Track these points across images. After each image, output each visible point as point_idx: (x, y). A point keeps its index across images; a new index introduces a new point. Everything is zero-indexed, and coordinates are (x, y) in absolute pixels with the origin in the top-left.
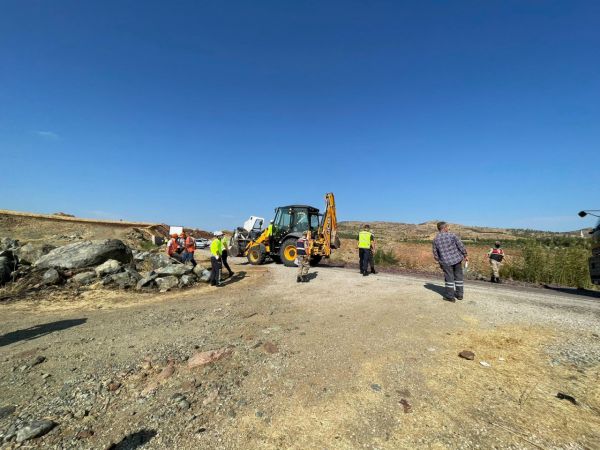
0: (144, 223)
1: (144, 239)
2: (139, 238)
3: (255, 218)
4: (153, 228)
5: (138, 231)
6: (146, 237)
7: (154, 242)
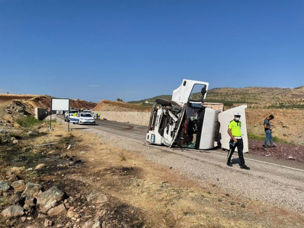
0: (27, 95)
1: (26, 113)
2: (20, 111)
3: (191, 83)
4: (37, 100)
5: (19, 104)
6: (27, 110)
7: (36, 117)
